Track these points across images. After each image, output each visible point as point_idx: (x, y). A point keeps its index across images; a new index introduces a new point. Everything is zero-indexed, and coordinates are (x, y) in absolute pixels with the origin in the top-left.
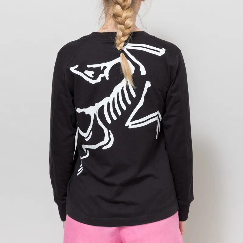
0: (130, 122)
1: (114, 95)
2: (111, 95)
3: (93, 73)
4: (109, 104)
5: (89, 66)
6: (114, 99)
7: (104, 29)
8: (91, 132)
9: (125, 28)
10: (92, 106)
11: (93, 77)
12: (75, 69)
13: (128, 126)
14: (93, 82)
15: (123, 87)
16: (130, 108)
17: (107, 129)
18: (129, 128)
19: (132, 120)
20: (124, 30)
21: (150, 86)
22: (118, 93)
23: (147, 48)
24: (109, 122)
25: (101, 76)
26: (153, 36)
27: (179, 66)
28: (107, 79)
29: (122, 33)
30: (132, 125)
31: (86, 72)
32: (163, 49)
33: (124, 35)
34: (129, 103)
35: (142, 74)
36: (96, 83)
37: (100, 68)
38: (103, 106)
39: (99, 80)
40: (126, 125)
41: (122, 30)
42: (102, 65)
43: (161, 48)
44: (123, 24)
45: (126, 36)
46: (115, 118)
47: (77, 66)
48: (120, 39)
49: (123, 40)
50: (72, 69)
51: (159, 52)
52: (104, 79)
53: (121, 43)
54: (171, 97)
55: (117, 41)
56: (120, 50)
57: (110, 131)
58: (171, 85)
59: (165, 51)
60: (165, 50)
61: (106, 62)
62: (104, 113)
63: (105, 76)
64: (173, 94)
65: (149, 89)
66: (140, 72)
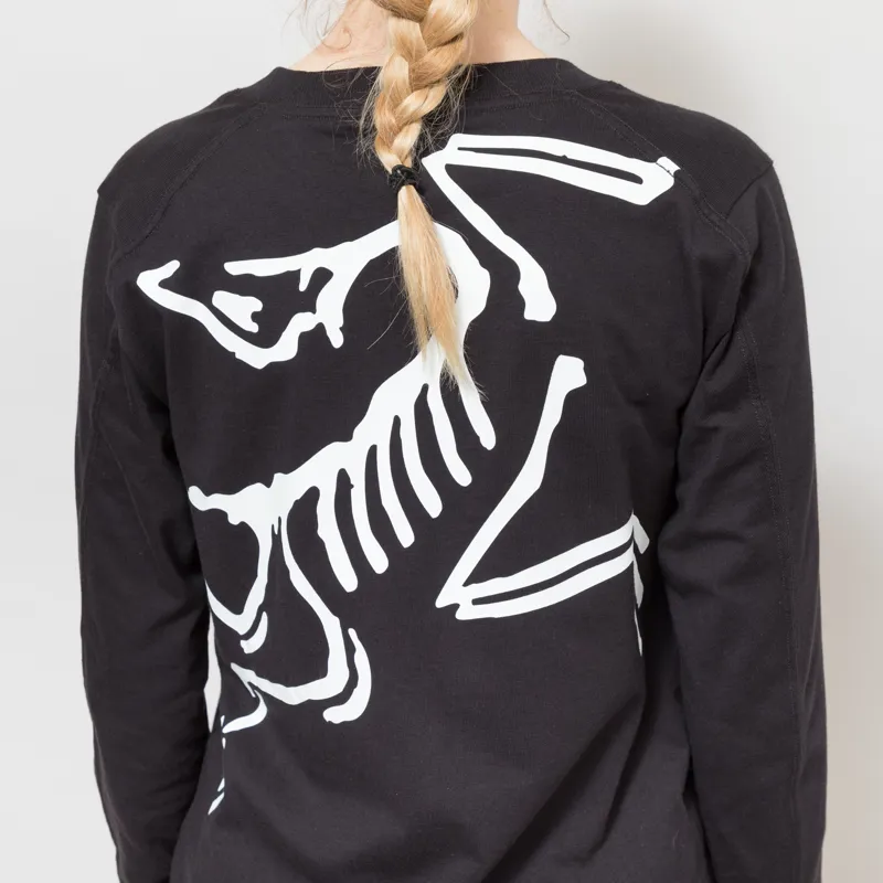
0: (466, 584)
1: (372, 429)
2: (357, 431)
3: (256, 305)
4: (343, 481)
5: (234, 268)
6: (373, 451)
7: (332, 50)
8: (265, 616)
9: (428, 40)
10: (259, 486)
11: (254, 328)
12: (164, 284)
13: (455, 607)
14: (257, 357)
15: (425, 388)
16: (466, 509)
17: (336, 620)
18: (461, 615)
19: (477, 576)
20: (419, 55)
21: (580, 380)
22: (397, 421)
23: (564, 160)
24: (348, 580)
25: (301, 323)
26: (611, 84)
27: (758, 254)
28: (337, 340)
29: (412, 70)
30: (476, 602)
31: (222, 299)
32: (664, 161)
33: (419, 82)
34: (462, 475)
35: (529, 315)
36: (272, 366)
37: (294, 276)
38: (312, 495)
39: (286, 348)
40: (442, 601)
41: (409, 53)
42: (305, 263)
43: (651, 158)
44: (420, 19)
45: (431, 85)
46: (379, 561)
47: (173, 266)
48: (396, 102)
49: (411, 109)
50: (150, 283)
51: (638, 180)
52: (314, 340)
53: (400, 129)
54: (706, 434)
55: (383, 118)
56: (395, 170)
57: (352, 633)
58: (708, 365)
59: (676, 175)
60: (674, 167)
61: (328, 243)
62: (321, 533)
63: (320, 328)
64: (718, 419)
65: (573, 399)
66: (521, 304)
